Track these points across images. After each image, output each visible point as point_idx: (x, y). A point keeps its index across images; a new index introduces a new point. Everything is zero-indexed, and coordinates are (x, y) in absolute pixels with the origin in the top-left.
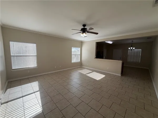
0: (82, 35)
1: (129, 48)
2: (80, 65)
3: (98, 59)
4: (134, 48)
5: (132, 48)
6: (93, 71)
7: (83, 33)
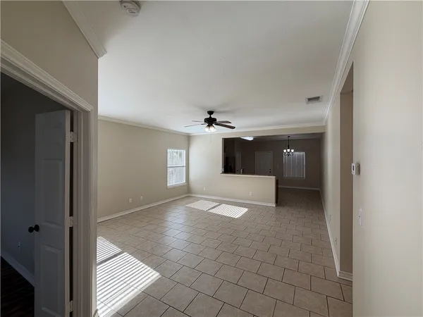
0: (207, 129)
1: (285, 151)
2: (186, 192)
3: (229, 175)
4: (292, 151)
5: (289, 150)
6: (221, 202)
7: (209, 126)
